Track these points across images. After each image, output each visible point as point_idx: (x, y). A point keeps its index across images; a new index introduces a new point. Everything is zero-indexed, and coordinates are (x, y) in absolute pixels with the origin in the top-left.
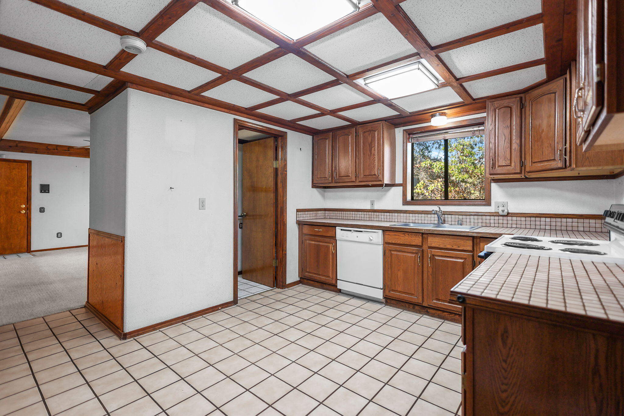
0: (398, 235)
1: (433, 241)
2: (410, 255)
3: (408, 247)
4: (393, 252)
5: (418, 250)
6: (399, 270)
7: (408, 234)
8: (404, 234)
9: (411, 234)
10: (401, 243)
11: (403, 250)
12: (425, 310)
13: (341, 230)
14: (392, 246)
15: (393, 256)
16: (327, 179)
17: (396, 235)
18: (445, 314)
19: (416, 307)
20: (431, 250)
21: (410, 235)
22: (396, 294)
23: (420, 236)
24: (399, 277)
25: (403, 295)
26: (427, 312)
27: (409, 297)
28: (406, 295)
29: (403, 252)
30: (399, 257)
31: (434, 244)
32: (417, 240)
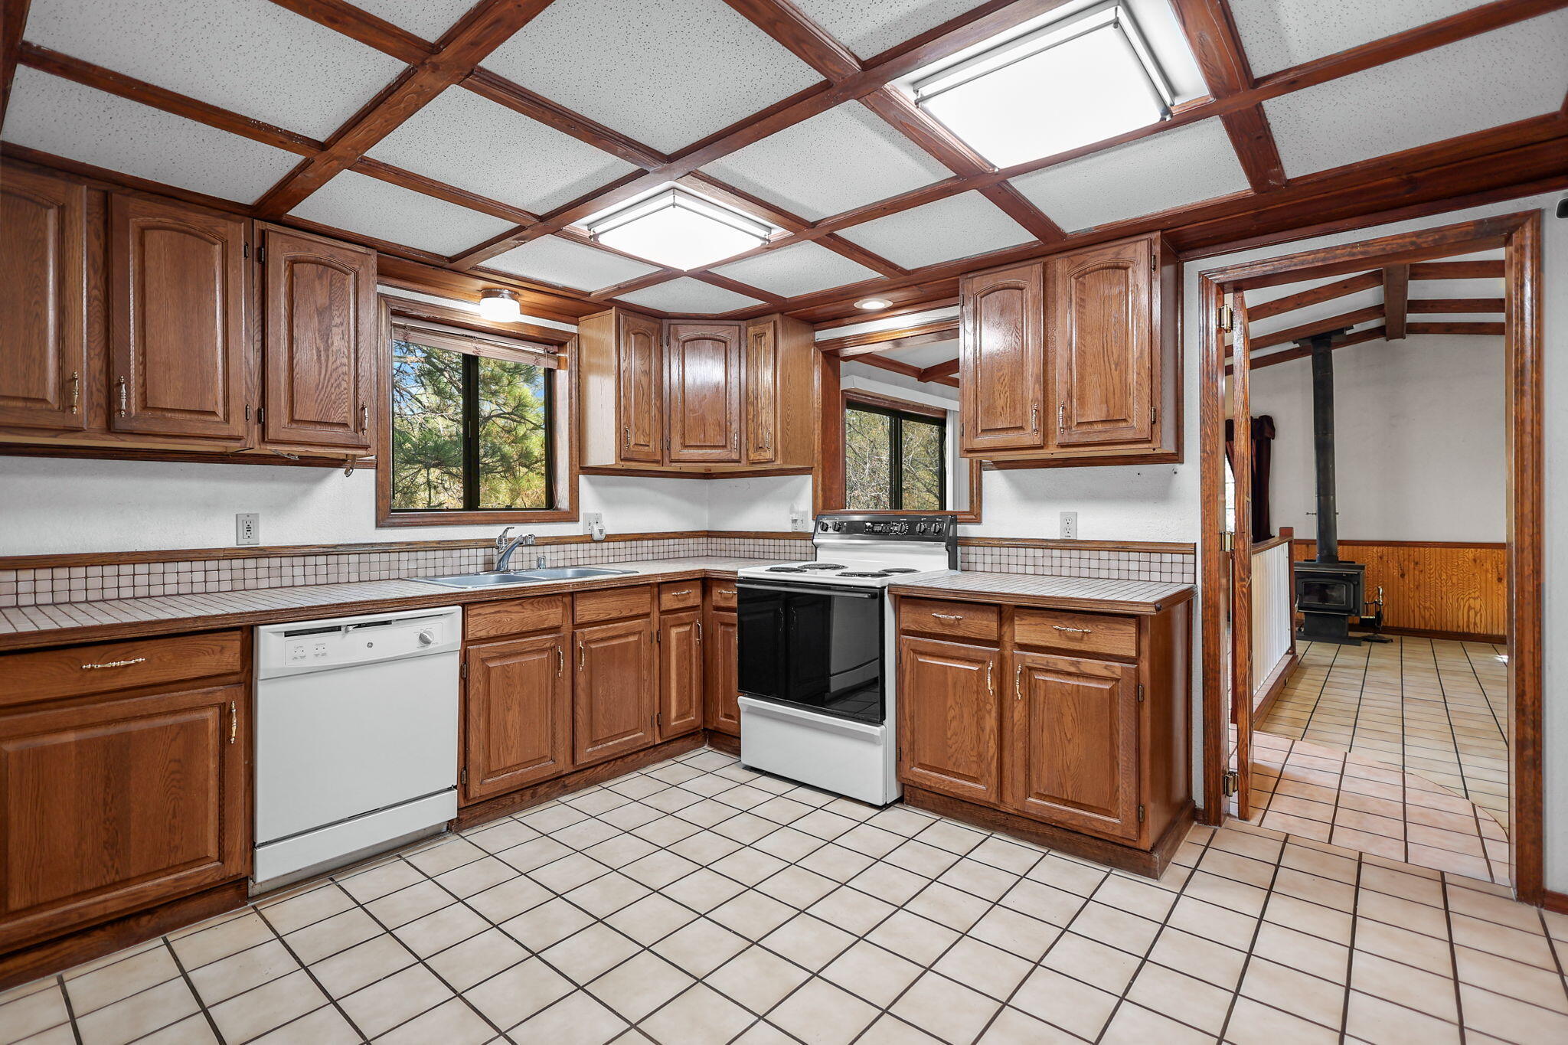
0: (506, 611)
1: (587, 610)
2: (536, 657)
3: (530, 637)
4: (491, 665)
5: (555, 639)
6: (509, 710)
7: (532, 604)
8: (520, 604)
9: (538, 602)
10: (514, 631)
11: (519, 648)
12: (560, 786)
13: (288, 634)
14: (490, 645)
15: (493, 674)
16: (50, 410)
17: (499, 612)
18: (599, 769)
19: (542, 790)
20: (583, 630)
21: (536, 605)
22: (502, 779)
23: (558, 603)
24: (509, 727)
25: (520, 772)
26: (565, 786)
27: (536, 769)
28: (526, 770)
29: (521, 653)
30: (509, 672)
31: (589, 615)
32: (553, 615)
